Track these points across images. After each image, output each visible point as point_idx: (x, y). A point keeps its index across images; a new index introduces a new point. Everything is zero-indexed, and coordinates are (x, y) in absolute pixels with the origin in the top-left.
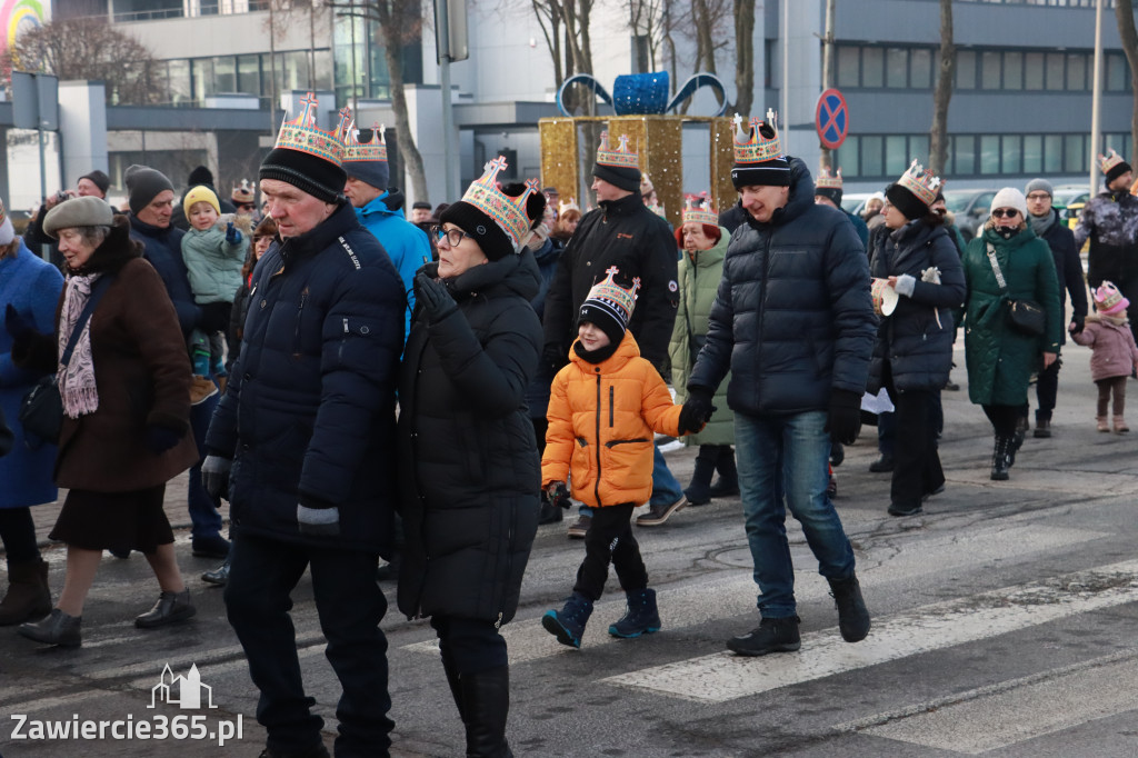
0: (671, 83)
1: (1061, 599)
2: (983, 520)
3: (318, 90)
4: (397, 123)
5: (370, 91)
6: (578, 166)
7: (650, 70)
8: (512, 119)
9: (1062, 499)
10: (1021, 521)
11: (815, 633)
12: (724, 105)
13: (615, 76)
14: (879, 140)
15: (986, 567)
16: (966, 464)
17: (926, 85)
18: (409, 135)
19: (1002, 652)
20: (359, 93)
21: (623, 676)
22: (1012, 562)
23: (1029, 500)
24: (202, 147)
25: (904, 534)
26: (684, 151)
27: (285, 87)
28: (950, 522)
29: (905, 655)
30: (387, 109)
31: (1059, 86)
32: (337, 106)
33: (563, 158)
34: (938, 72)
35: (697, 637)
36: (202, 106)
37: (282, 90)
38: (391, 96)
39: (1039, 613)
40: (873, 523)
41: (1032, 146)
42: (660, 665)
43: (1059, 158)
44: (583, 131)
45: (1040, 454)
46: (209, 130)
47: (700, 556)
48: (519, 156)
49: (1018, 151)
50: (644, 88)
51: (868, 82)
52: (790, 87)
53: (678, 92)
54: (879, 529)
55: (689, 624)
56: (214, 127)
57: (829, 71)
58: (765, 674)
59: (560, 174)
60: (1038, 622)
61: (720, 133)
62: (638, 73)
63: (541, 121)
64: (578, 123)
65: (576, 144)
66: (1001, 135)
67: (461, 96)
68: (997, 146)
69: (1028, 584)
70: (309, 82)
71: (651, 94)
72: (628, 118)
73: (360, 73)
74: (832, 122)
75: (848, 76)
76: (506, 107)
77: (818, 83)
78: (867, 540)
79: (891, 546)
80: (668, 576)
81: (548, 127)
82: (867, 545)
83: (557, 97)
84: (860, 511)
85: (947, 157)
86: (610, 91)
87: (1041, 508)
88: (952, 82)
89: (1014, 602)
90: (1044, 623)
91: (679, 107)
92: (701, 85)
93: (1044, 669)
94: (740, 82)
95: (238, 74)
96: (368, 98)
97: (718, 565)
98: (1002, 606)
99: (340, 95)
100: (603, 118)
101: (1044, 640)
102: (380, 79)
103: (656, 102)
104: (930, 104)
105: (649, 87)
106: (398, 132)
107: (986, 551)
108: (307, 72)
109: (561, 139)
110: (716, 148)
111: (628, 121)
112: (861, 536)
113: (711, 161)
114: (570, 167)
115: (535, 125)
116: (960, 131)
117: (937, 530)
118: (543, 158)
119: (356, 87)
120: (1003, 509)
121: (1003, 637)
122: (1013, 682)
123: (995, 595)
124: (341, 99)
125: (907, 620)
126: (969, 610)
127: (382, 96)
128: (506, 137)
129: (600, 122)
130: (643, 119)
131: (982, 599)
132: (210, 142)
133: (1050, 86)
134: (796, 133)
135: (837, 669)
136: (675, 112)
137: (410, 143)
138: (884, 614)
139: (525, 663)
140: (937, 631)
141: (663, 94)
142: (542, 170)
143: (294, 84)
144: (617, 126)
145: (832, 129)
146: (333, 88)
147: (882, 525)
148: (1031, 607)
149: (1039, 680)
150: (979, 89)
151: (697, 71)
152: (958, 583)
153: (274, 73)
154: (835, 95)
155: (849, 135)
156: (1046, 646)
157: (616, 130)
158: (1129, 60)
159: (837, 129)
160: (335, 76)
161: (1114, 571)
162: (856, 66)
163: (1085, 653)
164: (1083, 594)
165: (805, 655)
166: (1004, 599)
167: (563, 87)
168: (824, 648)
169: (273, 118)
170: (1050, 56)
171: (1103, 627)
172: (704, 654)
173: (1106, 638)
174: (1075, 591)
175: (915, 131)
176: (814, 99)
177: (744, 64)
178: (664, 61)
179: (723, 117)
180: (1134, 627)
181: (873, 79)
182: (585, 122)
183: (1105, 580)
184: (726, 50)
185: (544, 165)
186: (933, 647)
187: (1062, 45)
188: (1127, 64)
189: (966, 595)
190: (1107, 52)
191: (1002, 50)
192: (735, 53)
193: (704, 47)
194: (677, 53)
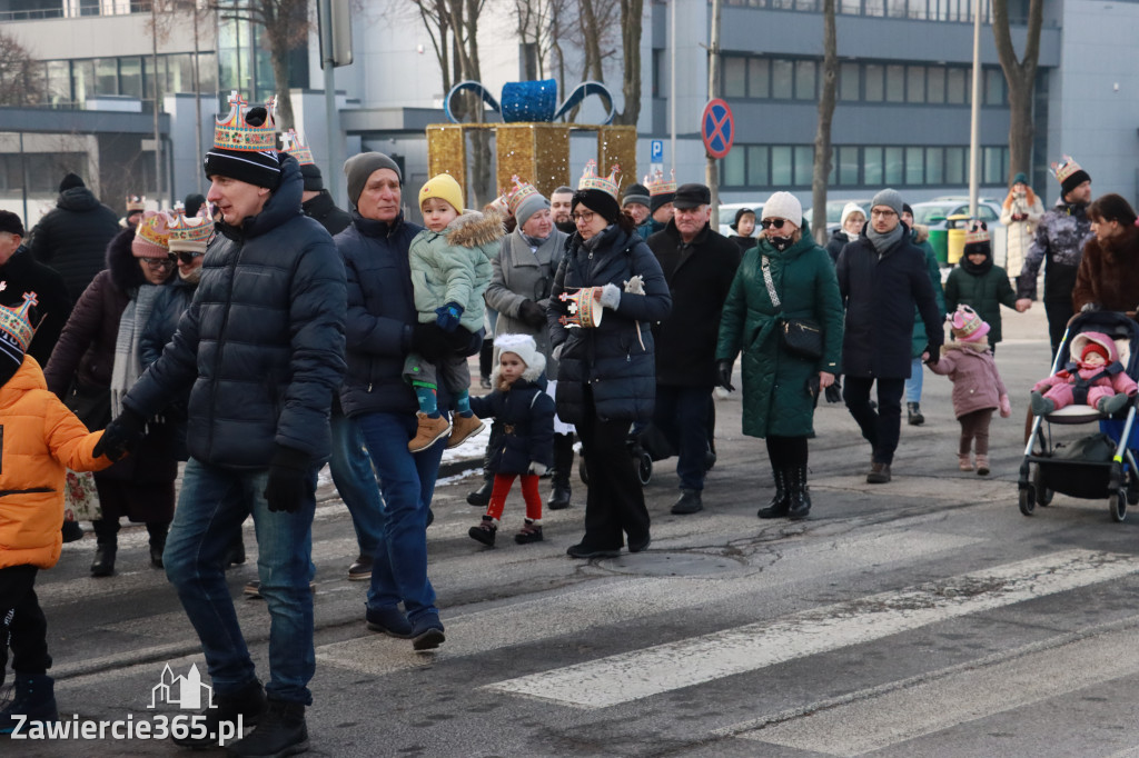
0: (559, 91)
1: (937, 603)
2: (862, 526)
3: (202, 93)
5: (256, 95)
6: (465, 173)
7: (538, 78)
8: (400, 125)
9: (939, 505)
10: (899, 527)
11: (695, 639)
12: (612, 113)
13: (504, 83)
14: (765, 150)
15: (864, 572)
16: (848, 471)
17: (810, 95)
19: (878, 656)
20: (245, 96)
21: (504, 683)
22: (889, 568)
23: (906, 506)
24: (83, 150)
25: (785, 540)
26: (572, 159)
27: (168, 90)
28: (829, 529)
29: (784, 660)
31: (940, 98)
32: (222, 109)
33: (451, 165)
34: (822, 84)
35: (578, 644)
36: (82, 108)
37: (165, 93)
38: (278, 99)
39: (915, 617)
40: (755, 529)
41: (914, 158)
42: (541, 671)
43: (940, 170)
44: (471, 138)
45: (919, 461)
46: (89, 133)
48: (407, 162)
49: (901, 163)
50: (532, 96)
51: (754, 93)
52: (678, 97)
53: (566, 100)
54: (762, 534)
55: (571, 630)
56: (94, 129)
57: (715, 81)
58: (646, 680)
60: (914, 626)
61: (608, 141)
62: (526, 81)
63: (429, 127)
64: (466, 130)
65: (464, 150)
66: (884, 147)
67: (348, 101)
68: (880, 158)
69: (905, 589)
70: (193, 85)
71: (538, 102)
72: (516, 125)
73: (245, 77)
74: (717, 131)
75: (735, 87)
76: (392, 114)
77: (705, 94)
78: (748, 546)
79: (772, 552)
80: (551, 582)
81: (436, 133)
82: (748, 552)
83: (444, 104)
84: (743, 518)
85: (831, 167)
86: (498, 98)
87: (919, 514)
88: (836, 94)
89: (891, 606)
90: (920, 628)
91: (567, 115)
92: (588, 93)
93: (918, 672)
94: (628, 92)
95: (120, 76)
97: (601, 572)
98: (880, 611)
100: (491, 125)
101: (920, 644)
102: (266, 83)
103: (544, 110)
104: (815, 115)
105: (537, 95)
107: (864, 557)
108: (191, 74)
109: (449, 146)
110: (603, 157)
111: (516, 129)
112: (744, 542)
115: (423, 132)
116: (844, 141)
117: (817, 536)
118: (431, 165)
120: (882, 515)
121: (880, 641)
122: (888, 685)
123: (872, 601)
125: (787, 625)
126: (847, 615)
128: (394, 143)
129: (487, 130)
130: (531, 126)
131: (860, 604)
132: (91, 144)
133: (931, 99)
134: (683, 142)
135: (717, 674)
136: (563, 120)
138: (764, 619)
139: (406, 671)
140: (816, 636)
141: (551, 102)
143: (178, 88)
144: (505, 133)
145: (717, 138)
146: (217, 92)
147: (763, 531)
148: (907, 612)
149: (913, 684)
150: (862, 101)
151: (585, 79)
152: (837, 588)
153: (157, 75)
154: (721, 105)
155: (735, 144)
156: (921, 649)
157: (504, 137)
158: (1006, 75)
159: (722, 139)
160: (220, 80)
161: (987, 576)
162: (741, 76)
163: (960, 657)
164: (958, 598)
165: (685, 660)
166: (882, 604)
167: (451, 94)
168: (705, 654)
169: (156, 121)
170: (931, 70)
171: (976, 631)
172: (585, 661)
173: (979, 641)
174: (950, 595)
175: (801, 141)
176: (701, 108)
177: (632, 73)
178: (552, 69)
179: (611, 125)
180: (1007, 630)
181: (759, 89)
182: (474, 128)
183: (979, 585)
184: (614, 58)
185: (432, 171)
186: (811, 652)
187: (942, 59)
188: (1005, 79)
189: (844, 601)
190: (986, 68)
191: (884, 63)
192: (623, 62)
193: (592, 55)
194: (565, 62)
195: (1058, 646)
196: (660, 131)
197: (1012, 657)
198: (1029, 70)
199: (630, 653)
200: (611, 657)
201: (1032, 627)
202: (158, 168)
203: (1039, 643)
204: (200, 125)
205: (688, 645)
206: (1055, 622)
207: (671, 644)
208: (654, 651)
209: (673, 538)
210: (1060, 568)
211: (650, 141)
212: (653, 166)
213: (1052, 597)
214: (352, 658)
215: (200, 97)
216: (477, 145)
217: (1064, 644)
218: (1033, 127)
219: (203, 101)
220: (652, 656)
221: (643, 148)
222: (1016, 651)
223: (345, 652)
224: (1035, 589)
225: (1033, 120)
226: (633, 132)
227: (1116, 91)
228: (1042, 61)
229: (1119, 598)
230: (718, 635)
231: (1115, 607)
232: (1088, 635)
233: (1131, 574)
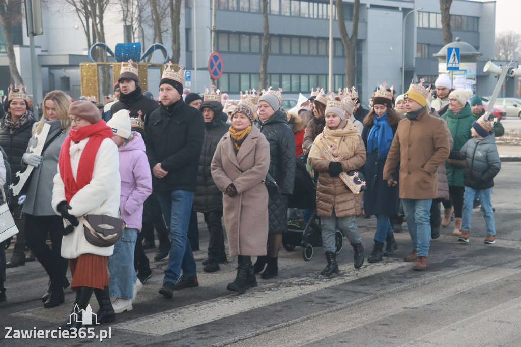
0: (142, 48)
1: (315, 283)
4: (10, 63)
6: (99, 85)
7: (133, 42)
8: (67, 63)
11: (206, 302)
12: (167, 58)
13: (116, 44)
14: (237, 75)
15: (283, 269)
17: (258, 51)
18: (16, 69)
19: (289, 307)
21: (117, 325)
22: (295, 267)
26: (149, 79)
29: (247, 310)
30: (5, 56)
31: (315, 53)
33: (92, 81)
35: (152, 305)
38: (7, 50)
39: (306, 289)
41: (304, 79)
42: (134, 319)
44: (101, 69)
47: (155, 267)
48: (71, 80)
49: (298, 82)
50: (130, 50)
51: (232, 49)
52: (197, 51)
53: (146, 52)
55: (148, 299)
57: (214, 44)
58: (183, 321)
59: (90, 89)
60: (305, 293)
62: (127, 43)
63: (81, 64)
64: (98, 65)
65: (98, 75)
66: (291, 74)
67: (42, 51)
68: (289, 79)
69: (301, 276)
71: (133, 53)
74: (215, 67)
75: (223, 47)
76: (64, 57)
77: (210, 49)
81: (84, 67)
83: (88, 53)
85: (267, 83)
86: (114, 51)
88: (269, 50)
89: (295, 284)
90: (308, 294)
91: (146, 59)
92: (156, 49)
93: (307, 314)
94: (174, 48)
98: (290, 286)
100: (110, 63)
101: (308, 301)
102: (1, 42)
103: (135, 56)
104: (259, 60)
105: (132, 49)
106: (11, 68)
107: (283, 262)
109: (90, 73)
114: (95, 86)
115: (78, 66)
116: (273, 72)
118: (82, 81)
121: (290, 301)
122: (294, 321)
123: (287, 282)
125: (248, 294)
126: (275, 289)
127: (3, 50)
128: (64, 71)
131: (281, 283)
133: (311, 53)
134: (200, 71)
135: (216, 318)
136: (145, 61)
137: (17, 73)
140: (261, 299)
141: (138, 53)
142: (81, 87)
144: (117, 67)
145: (215, 70)
148: (302, 287)
149: (305, 320)
150: (281, 54)
151: (154, 42)
154: (217, 55)
155: (224, 73)
156: (308, 304)
157: (116, 69)
158: (344, 43)
159: (218, 71)
162: (226, 42)
164: (325, 280)
165: (202, 312)
166: (291, 284)
167: (91, 48)
168: (210, 308)
170: (311, 40)
171: (333, 295)
172: (155, 313)
173: (334, 300)
174: (321, 279)
175: (253, 72)
176: (208, 56)
177: (176, 39)
178: (139, 37)
180: (347, 294)
181: (234, 48)
182: (102, 65)
184: (167, 33)
185: (82, 85)
186: (259, 306)
187: (316, 35)
188: (343, 45)
189: (275, 282)
190: (335, 39)
191: (290, 37)
192: (172, 35)
193: (157, 32)
194: (145, 34)
195: (369, 301)
196: (189, 67)
197: (348, 306)
198: (354, 41)
199: (176, 309)
200: (167, 311)
201: (357, 292)
203: (360, 300)
205: (203, 305)
206: (368, 290)
207: (195, 304)
208: (187, 308)
212: (186, 83)
213: (366, 278)
214: (44, 315)
216: (104, 72)
217: (371, 300)
218: (356, 66)
220: (186, 310)
222: (350, 303)
223: (40, 312)
224: (358, 275)
225: (356, 64)
227: (391, 51)
228: (359, 37)
229: (394, 278)
230: (217, 300)
231: (393, 283)
232: (381, 295)
233: (400, 267)
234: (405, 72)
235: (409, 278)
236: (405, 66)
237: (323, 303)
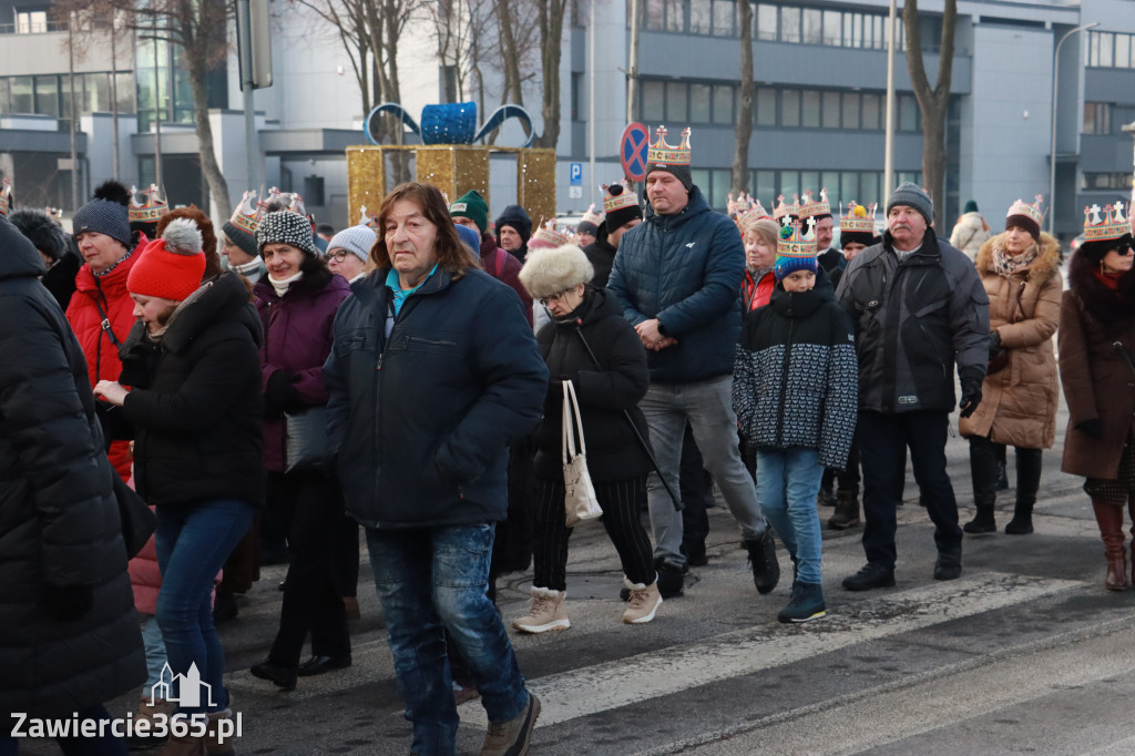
0: (478, 113)
1: (853, 626)
3: (119, 113)
4: (201, 148)
5: (174, 115)
7: (458, 101)
8: (320, 147)
11: (614, 663)
12: (531, 136)
13: (424, 105)
17: (728, 120)
18: (214, 160)
19: (795, 679)
20: (163, 116)
26: (491, 182)
27: (85, 109)
29: (702, 683)
30: (190, 133)
31: (855, 124)
32: (139, 130)
33: (370, 187)
34: (739, 109)
37: (82, 112)
38: (196, 120)
39: (831, 640)
41: (829, 181)
44: (391, 159)
46: (4, 151)
48: (327, 183)
50: (452, 118)
51: (672, 116)
52: (596, 120)
53: (486, 123)
56: (10, 148)
57: (634, 106)
58: (564, 704)
59: (367, 202)
60: (830, 649)
61: (527, 164)
62: (446, 103)
63: (348, 149)
64: (385, 151)
65: (384, 172)
66: (800, 171)
67: (267, 122)
68: (796, 182)
70: (111, 104)
71: (458, 124)
72: (436, 147)
73: (163, 97)
75: (652, 112)
76: (312, 135)
77: (623, 117)
81: (355, 155)
83: (364, 125)
86: (418, 120)
88: (753, 119)
89: (808, 630)
90: (836, 651)
91: (487, 137)
92: (508, 116)
93: (834, 695)
94: (547, 115)
95: (36, 95)
96: (171, 122)
97: (520, 595)
98: (797, 634)
99: (142, 117)
100: (410, 147)
101: (836, 667)
102: (184, 103)
103: (464, 133)
104: (732, 140)
105: (456, 117)
106: (202, 157)
108: (108, 94)
109: (368, 168)
110: (523, 179)
111: (436, 151)
113: (519, 192)
114: (377, 196)
115: (343, 153)
116: (761, 165)
117: (735, 559)
118: (351, 186)
119: (159, 111)
121: (796, 665)
122: (805, 708)
124: (144, 122)
125: (704, 648)
126: (764, 638)
127: (187, 120)
128: (313, 164)
129: (407, 151)
130: (451, 149)
132: (6, 163)
133: (846, 124)
134: (601, 165)
135: (636, 698)
136: (483, 143)
137: (215, 168)
138: (682, 643)
140: (732, 659)
141: (470, 125)
142: (349, 198)
143: (94, 107)
144: (425, 155)
145: (636, 160)
146: (135, 111)
148: (824, 634)
149: (829, 707)
150: (778, 126)
151: (504, 102)
152: (754, 611)
153: (73, 93)
154: (641, 130)
156: (837, 672)
157: (424, 159)
158: (920, 102)
159: (641, 162)
160: (138, 99)
161: (902, 599)
162: (660, 100)
163: (874, 680)
164: (874, 621)
165: (604, 684)
167: (370, 116)
168: (623, 678)
169: (72, 140)
170: (846, 96)
171: (891, 653)
173: (893, 664)
174: (866, 619)
175: (717, 166)
176: (619, 132)
177: (551, 95)
178: (471, 91)
179: (530, 149)
180: (922, 653)
181: (677, 113)
182: (393, 150)
183: (894, 608)
184: (533, 82)
185: (351, 193)
186: (729, 675)
187: (856, 85)
188: (917, 106)
189: (762, 624)
190: (899, 94)
191: (800, 89)
192: (542, 85)
193: (511, 78)
194: (484, 84)
195: (972, 669)
196: (579, 154)
197: (926, 680)
198: (942, 97)
199: (549, 677)
201: (946, 649)
202: (74, 187)
203: (953, 666)
204: (117, 144)
205: (607, 669)
206: (969, 645)
207: (590, 668)
208: (572, 675)
209: (592, 561)
210: (973, 590)
211: (569, 163)
212: (572, 189)
213: (966, 618)
215: (117, 116)
216: (397, 167)
217: (977, 667)
218: (946, 153)
219: (121, 120)
220: (571, 680)
221: (562, 171)
222: (930, 673)
224: (949, 612)
225: (945, 148)
226: (553, 155)
227: (1025, 119)
228: (954, 88)
229: (1029, 620)
230: (636, 659)
231: (1025, 630)
232: (1001, 658)
233: (1042, 597)
234: (1058, 165)
235: (1063, 621)
236: (1057, 152)
237: (869, 672)
